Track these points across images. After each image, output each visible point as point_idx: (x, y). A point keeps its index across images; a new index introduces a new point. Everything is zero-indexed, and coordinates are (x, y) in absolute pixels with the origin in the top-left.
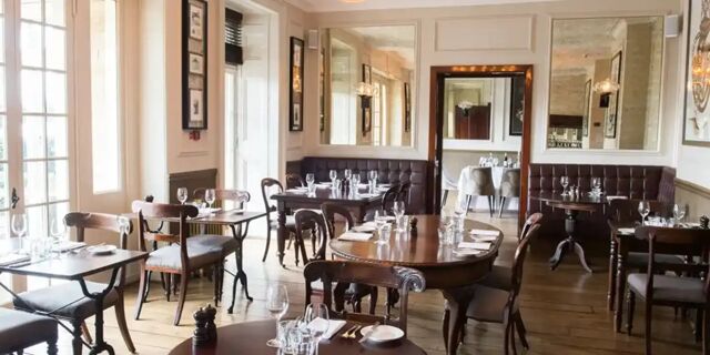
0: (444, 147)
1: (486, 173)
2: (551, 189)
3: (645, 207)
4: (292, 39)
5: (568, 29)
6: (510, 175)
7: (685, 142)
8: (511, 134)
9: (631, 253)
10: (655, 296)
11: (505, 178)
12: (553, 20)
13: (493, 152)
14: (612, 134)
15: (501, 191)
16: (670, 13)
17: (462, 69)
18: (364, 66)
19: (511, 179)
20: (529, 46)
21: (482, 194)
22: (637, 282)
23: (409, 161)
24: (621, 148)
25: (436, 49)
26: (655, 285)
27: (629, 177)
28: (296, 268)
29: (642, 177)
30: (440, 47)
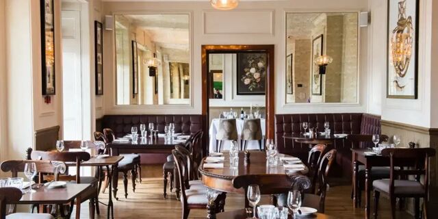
0: (210, 106)
1: (232, 123)
2: (291, 132)
3: (376, 138)
4: (96, 22)
5: (296, 20)
6: (250, 123)
7: (388, 96)
8: (238, 94)
9: (373, 168)
10: (396, 192)
11: (246, 126)
12: (286, 13)
13: (233, 108)
14: (319, 92)
15: (242, 136)
16: (361, 11)
17: (226, 48)
18: (133, 42)
19: (251, 127)
20: (271, 32)
21: (230, 139)
22: (381, 185)
23: (188, 116)
24: (326, 102)
25: (205, 33)
26: (395, 185)
27: (341, 121)
28: (126, 200)
29: (349, 121)
30: (208, 31)
